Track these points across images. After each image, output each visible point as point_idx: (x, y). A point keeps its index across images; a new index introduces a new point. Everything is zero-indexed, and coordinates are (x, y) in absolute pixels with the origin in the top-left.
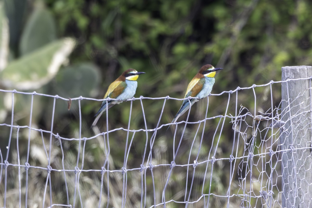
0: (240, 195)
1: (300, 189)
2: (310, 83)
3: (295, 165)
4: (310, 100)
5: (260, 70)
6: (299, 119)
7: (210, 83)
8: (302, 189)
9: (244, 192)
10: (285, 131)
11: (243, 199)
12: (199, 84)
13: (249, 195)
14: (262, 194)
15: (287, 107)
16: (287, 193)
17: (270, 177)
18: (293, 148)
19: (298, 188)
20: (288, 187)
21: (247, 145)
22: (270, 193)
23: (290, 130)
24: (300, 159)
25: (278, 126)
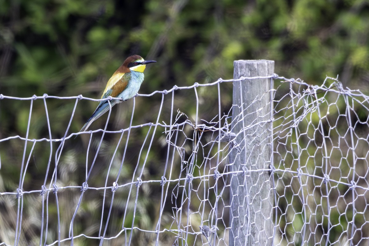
0: (173, 230)
1: (254, 224)
2: (272, 83)
3: (248, 193)
4: (271, 106)
5: (204, 65)
6: (254, 130)
7: (137, 81)
8: (256, 225)
9: (179, 227)
10: (236, 146)
11: (177, 235)
12: (122, 81)
13: (186, 230)
14: (202, 230)
15: (240, 115)
16: (237, 229)
17: (214, 208)
18: (246, 170)
19: (251, 224)
20: (238, 221)
21: (185, 163)
22: (213, 229)
23: (242, 145)
24: (255, 185)
25: (226, 140)
